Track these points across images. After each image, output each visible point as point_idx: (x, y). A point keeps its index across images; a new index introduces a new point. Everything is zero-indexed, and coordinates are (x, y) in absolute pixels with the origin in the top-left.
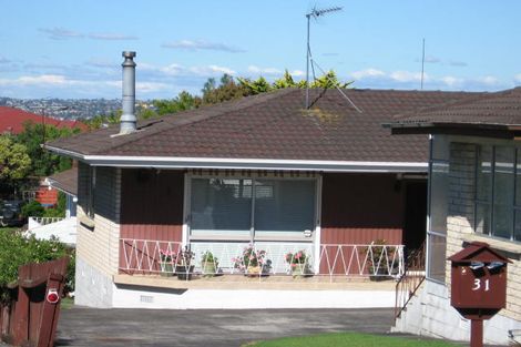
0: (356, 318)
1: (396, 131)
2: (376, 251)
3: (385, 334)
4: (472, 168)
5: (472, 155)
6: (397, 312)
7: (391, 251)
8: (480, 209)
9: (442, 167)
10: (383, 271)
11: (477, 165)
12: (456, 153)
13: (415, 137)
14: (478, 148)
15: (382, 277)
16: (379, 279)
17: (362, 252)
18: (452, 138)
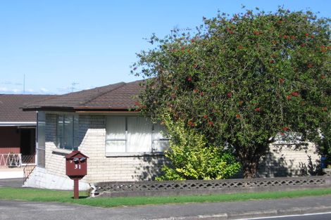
0: (5, 182)
1: (24, 110)
2: (11, 157)
3: (20, 188)
4: (55, 123)
5: (55, 118)
6: (25, 179)
7: (16, 156)
8: (59, 139)
9: (42, 123)
10: (14, 164)
11: (57, 122)
12: (48, 118)
13: (30, 112)
14: (58, 116)
15: (13, 166)
16: (12, 167)
17: (5, 157)
18: (46, 112)
